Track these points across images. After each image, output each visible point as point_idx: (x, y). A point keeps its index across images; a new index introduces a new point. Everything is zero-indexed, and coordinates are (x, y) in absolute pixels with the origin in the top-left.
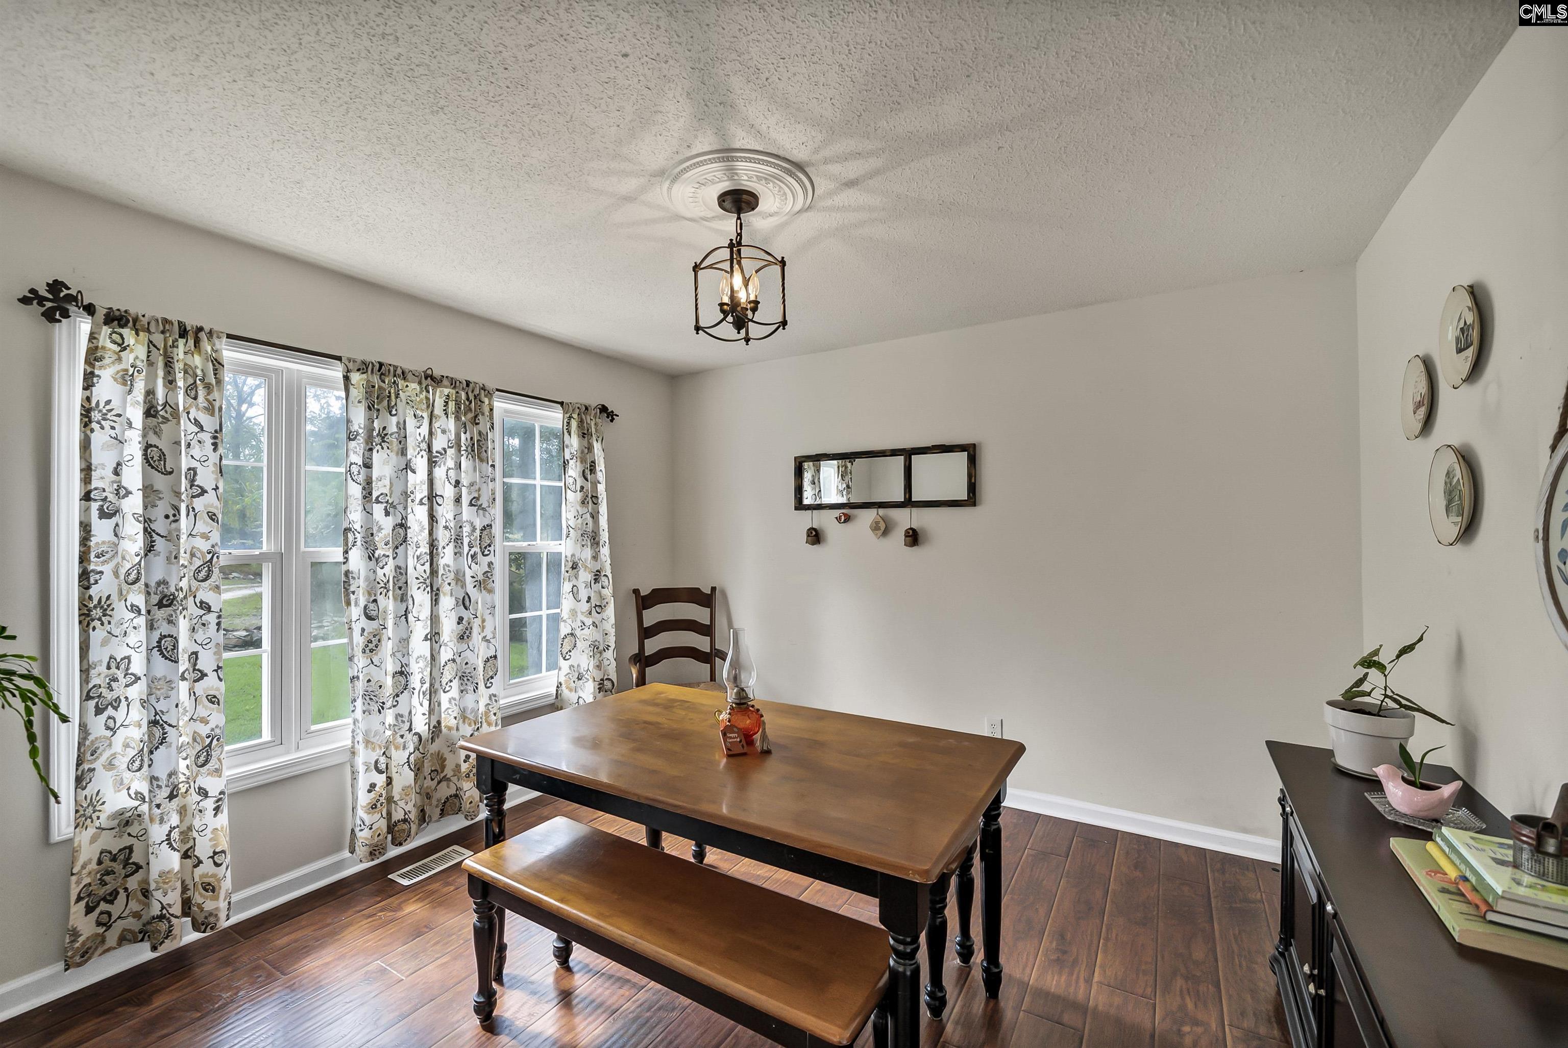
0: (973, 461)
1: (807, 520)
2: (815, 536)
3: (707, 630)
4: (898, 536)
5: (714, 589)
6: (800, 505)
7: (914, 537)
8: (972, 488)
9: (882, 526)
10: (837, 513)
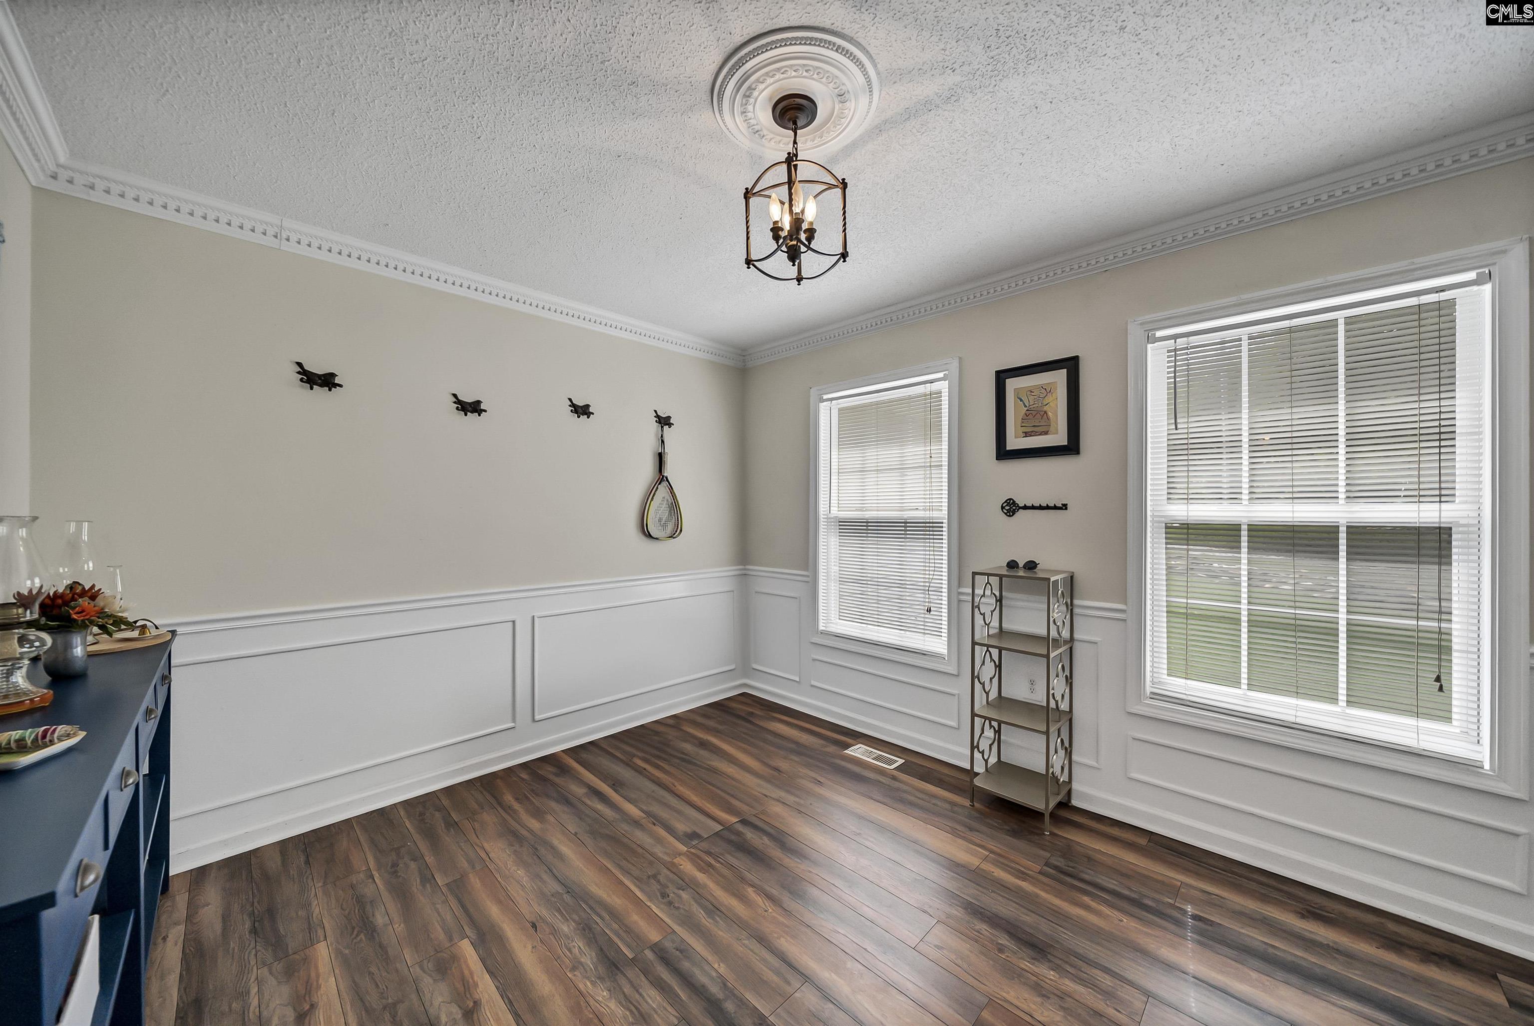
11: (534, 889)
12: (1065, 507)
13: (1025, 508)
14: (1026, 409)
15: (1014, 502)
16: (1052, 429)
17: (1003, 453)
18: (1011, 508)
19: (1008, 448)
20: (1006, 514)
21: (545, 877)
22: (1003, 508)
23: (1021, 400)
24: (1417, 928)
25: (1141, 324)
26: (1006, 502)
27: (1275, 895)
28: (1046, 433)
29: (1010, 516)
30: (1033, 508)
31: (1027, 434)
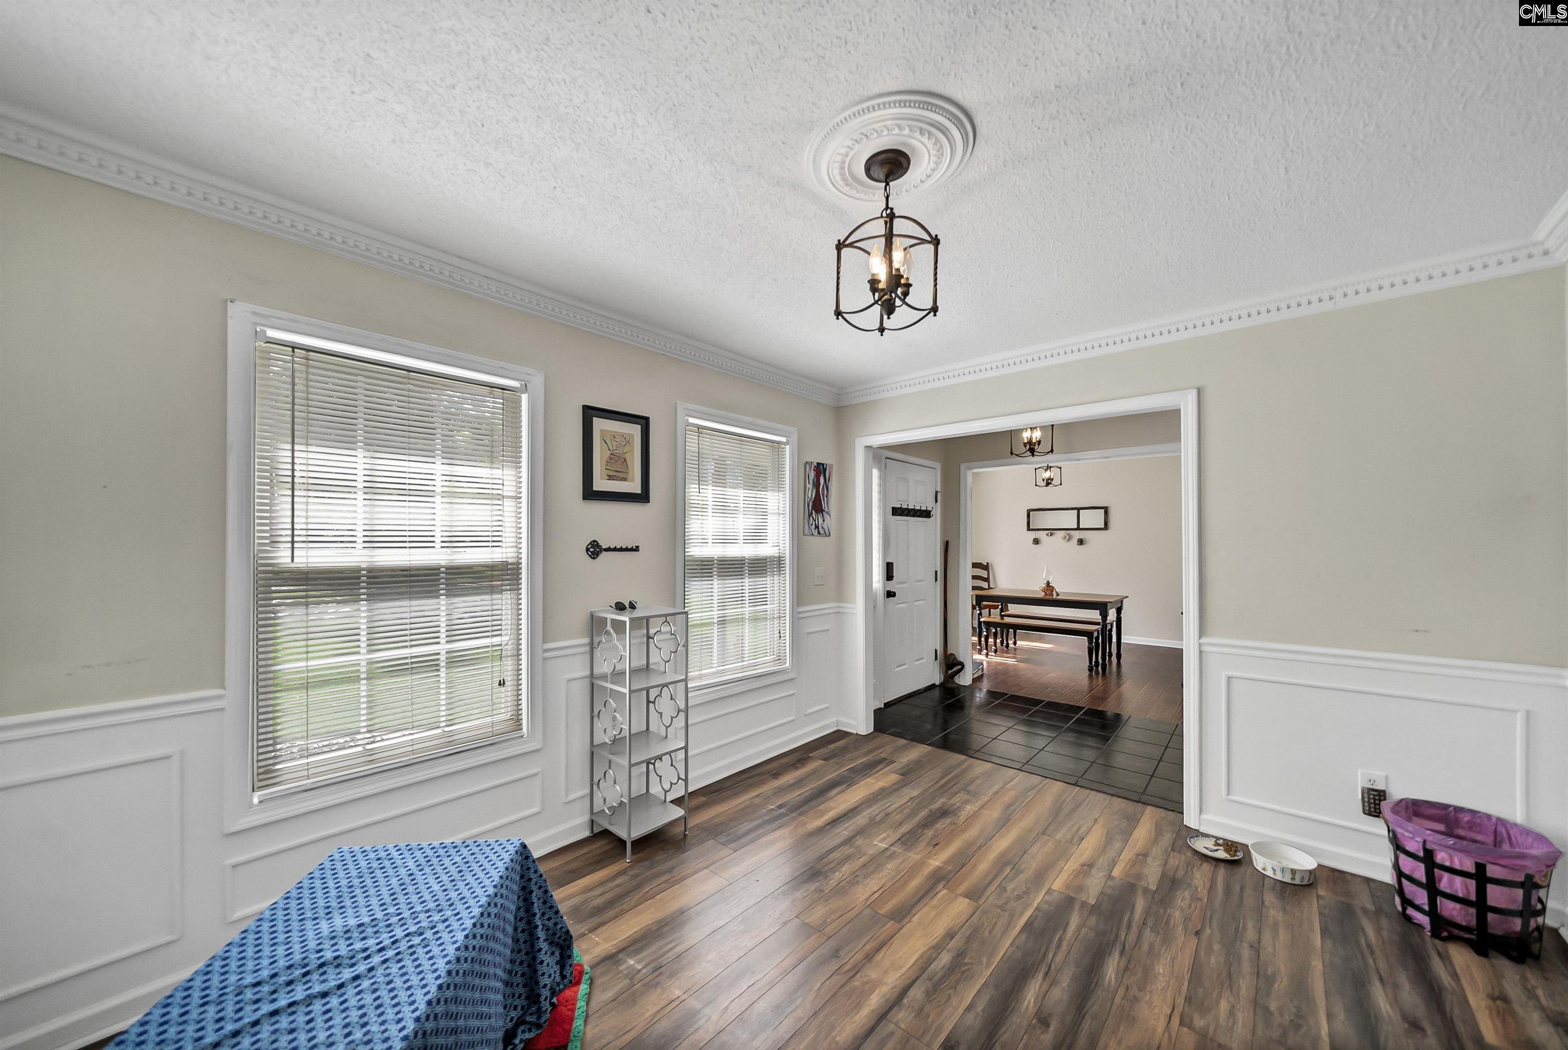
0: (1106, 513)
1: (1033, 535)
2: (1036, 541)
3: (987, 580)
4: (1075, 541)
5: (988, 563)
6: (1029, 529)
7: (1081, 542)
8: (1106, 523)
9: (1068, 537)
10: (1047, 532)
11: (1166, 949)
12: (636, 549)
13: (609, 549)
14: (610, 452)
15: (598, 543)
16: (630, 477)
17: (590, 494)
18: (594, 550)
19: (594, 489)
20: (590, 556)
21: (1145, 947)
22: (587, 550)
23: (606, 443)
24: (790, 754)
25: (685, 409)
26: (590, 543)
27: (751, 781)
28: (625, 479)
29: (594, 558)
30: (615, 549)
31: (610, 478)
